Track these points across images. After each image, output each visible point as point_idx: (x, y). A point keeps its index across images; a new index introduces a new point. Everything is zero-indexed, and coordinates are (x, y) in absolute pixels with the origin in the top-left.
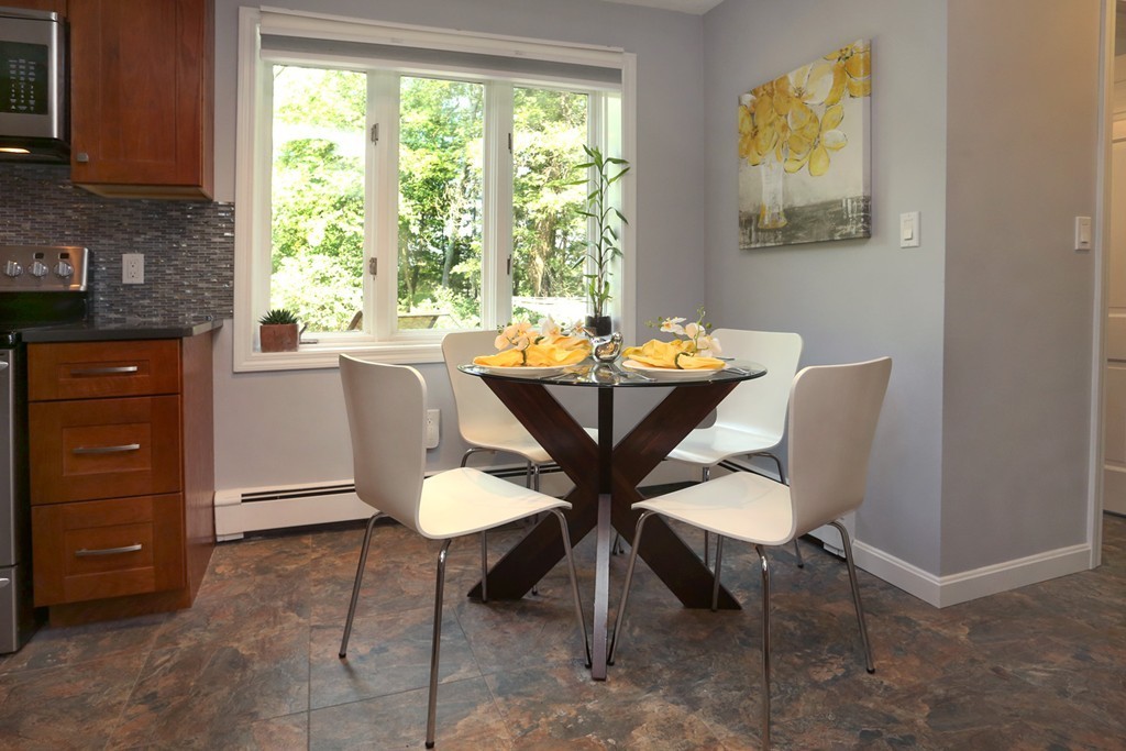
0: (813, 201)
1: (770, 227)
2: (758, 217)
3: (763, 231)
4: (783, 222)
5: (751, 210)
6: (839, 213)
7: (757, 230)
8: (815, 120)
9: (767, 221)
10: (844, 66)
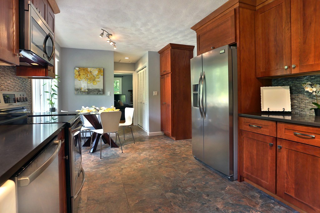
0: (94, 88)
1: (84, 91)
2: (80, 89)
3: (82, 92)
4: (87, 91)
5: (78, 88)
6: (99, 91)
7: (80, 91)
8: (94, 77)
9: (83, 90)
10: (100, 71)
